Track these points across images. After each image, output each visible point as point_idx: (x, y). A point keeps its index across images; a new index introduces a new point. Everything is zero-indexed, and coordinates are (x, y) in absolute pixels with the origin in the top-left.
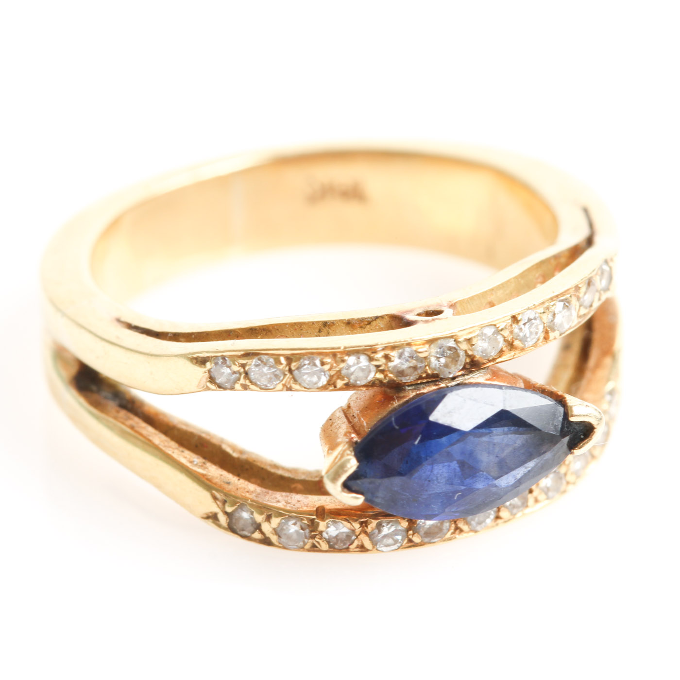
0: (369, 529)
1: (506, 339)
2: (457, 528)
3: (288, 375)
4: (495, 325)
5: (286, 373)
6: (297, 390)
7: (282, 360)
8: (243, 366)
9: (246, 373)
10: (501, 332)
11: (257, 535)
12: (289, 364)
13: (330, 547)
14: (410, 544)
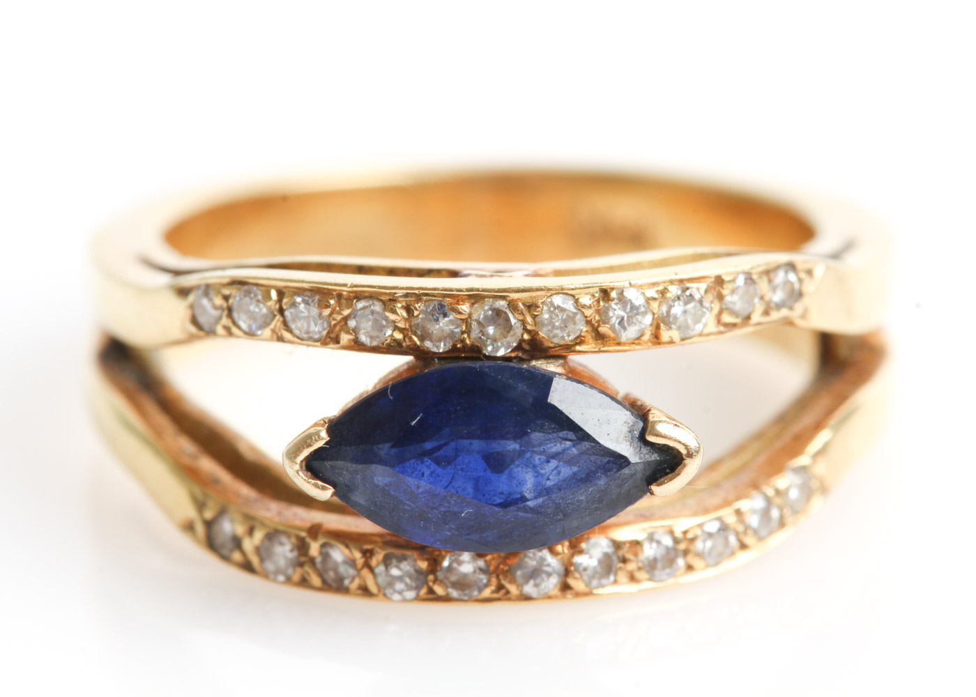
0: (374, 562)
1: (589, 319)
2: (500, 587)
3: (278, 317)
4: (573, 296)
5: (276, 313)
6: (290, 342)
7: (274, 294)
8: (226, 298)
9: (230, 310)
10: (583, 310)
11: (237, 556)
12: (280, 300)
13: (324, 582)
14: (431, 596)
